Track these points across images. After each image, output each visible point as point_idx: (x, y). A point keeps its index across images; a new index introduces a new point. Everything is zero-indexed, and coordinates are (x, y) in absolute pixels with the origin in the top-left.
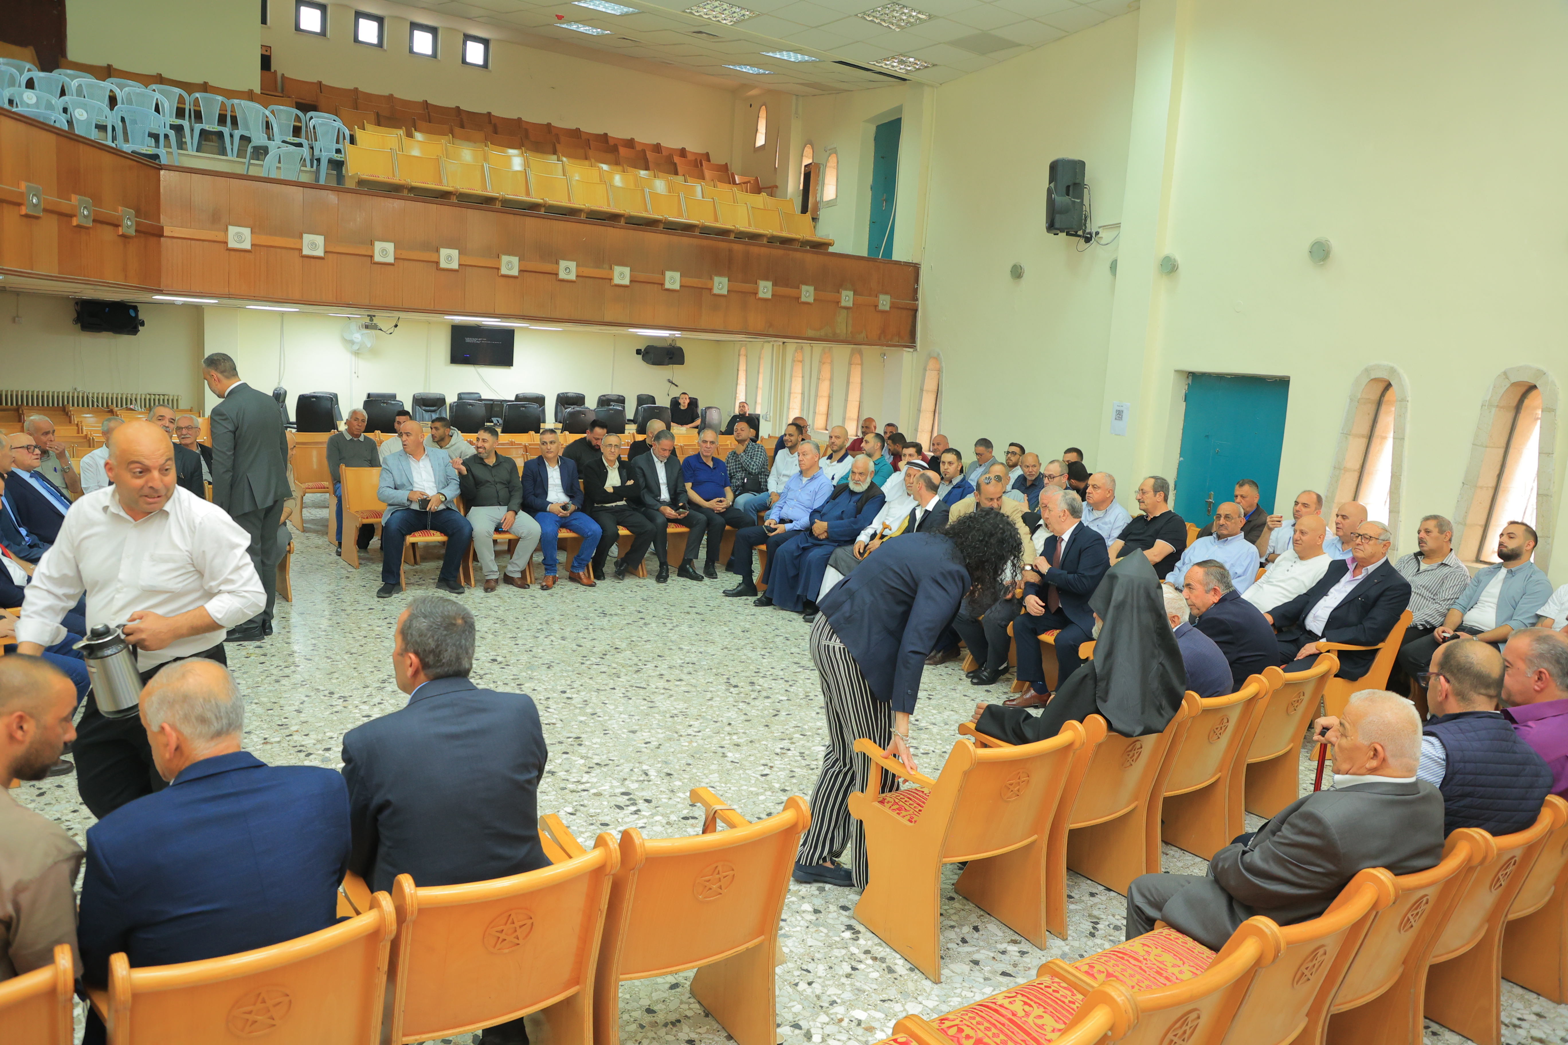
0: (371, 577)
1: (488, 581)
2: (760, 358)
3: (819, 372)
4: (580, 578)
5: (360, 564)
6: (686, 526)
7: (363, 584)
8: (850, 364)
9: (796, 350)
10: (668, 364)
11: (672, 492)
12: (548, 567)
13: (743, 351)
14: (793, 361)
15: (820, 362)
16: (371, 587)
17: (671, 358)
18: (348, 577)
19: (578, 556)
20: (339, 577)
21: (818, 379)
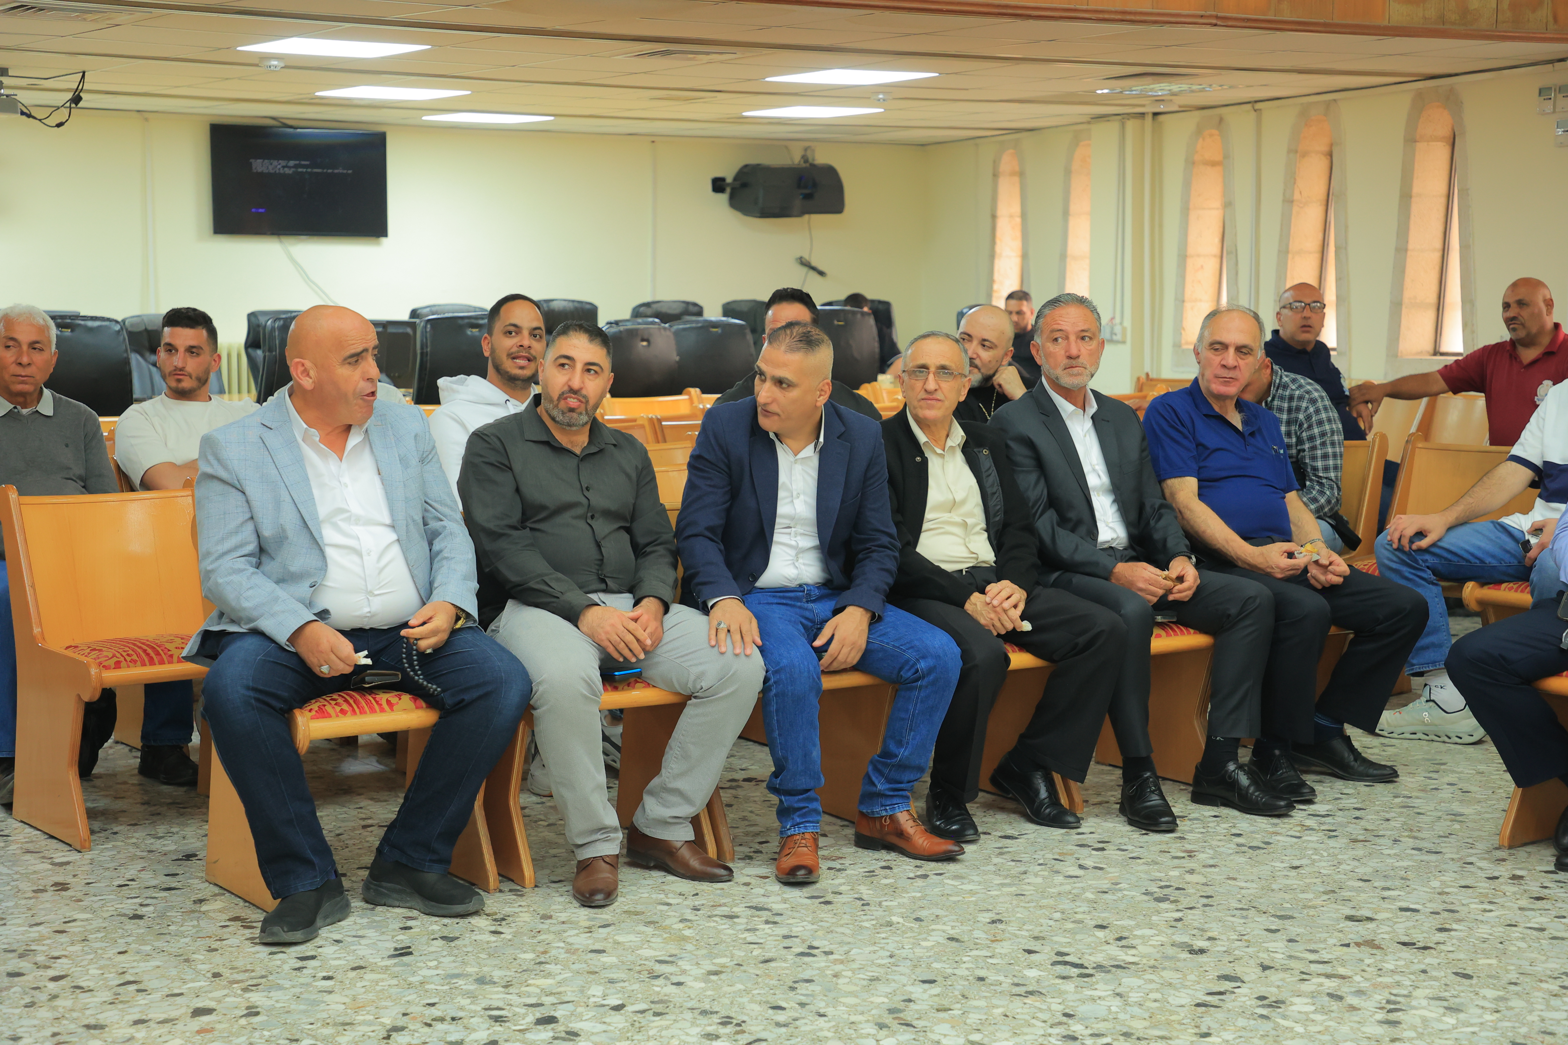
0: (148, 878)
1: (585, 866)
2: (1068, 172)
3: (1291, 179)
4: (901, 834)
5: (92, 832)
6: (1201, 629)
7: (129, 906)
8: (1411, 140)
9: (1199, 131)
10: (801, 214)
11: (1133, 516)
12: (789, 801)
13: (1007, 163)
14: (1191, 163)
15: (1290, 151)
16: (162, 916)
17: (808, 197)
18: (62, 887)
19: (886, 754)
20: (26, 887)
21: (1289, 202)
